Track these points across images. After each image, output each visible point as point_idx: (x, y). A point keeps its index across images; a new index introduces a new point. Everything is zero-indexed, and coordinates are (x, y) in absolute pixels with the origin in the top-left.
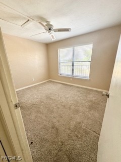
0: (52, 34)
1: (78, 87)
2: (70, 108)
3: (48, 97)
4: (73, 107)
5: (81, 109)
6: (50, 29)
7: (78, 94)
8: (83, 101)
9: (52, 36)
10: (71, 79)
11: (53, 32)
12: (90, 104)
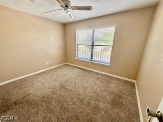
0: (69, 13)
1: (97, 74)
2: (89, 104)
3: (63, 87)
4: (92, 102)
5: (102, 105)
6: (66, 6)
7: (98, 82)
8: (105, 93)
9: (70, 15)
10: (90, 64)
11: (70, 10)
12: (112, 97)
